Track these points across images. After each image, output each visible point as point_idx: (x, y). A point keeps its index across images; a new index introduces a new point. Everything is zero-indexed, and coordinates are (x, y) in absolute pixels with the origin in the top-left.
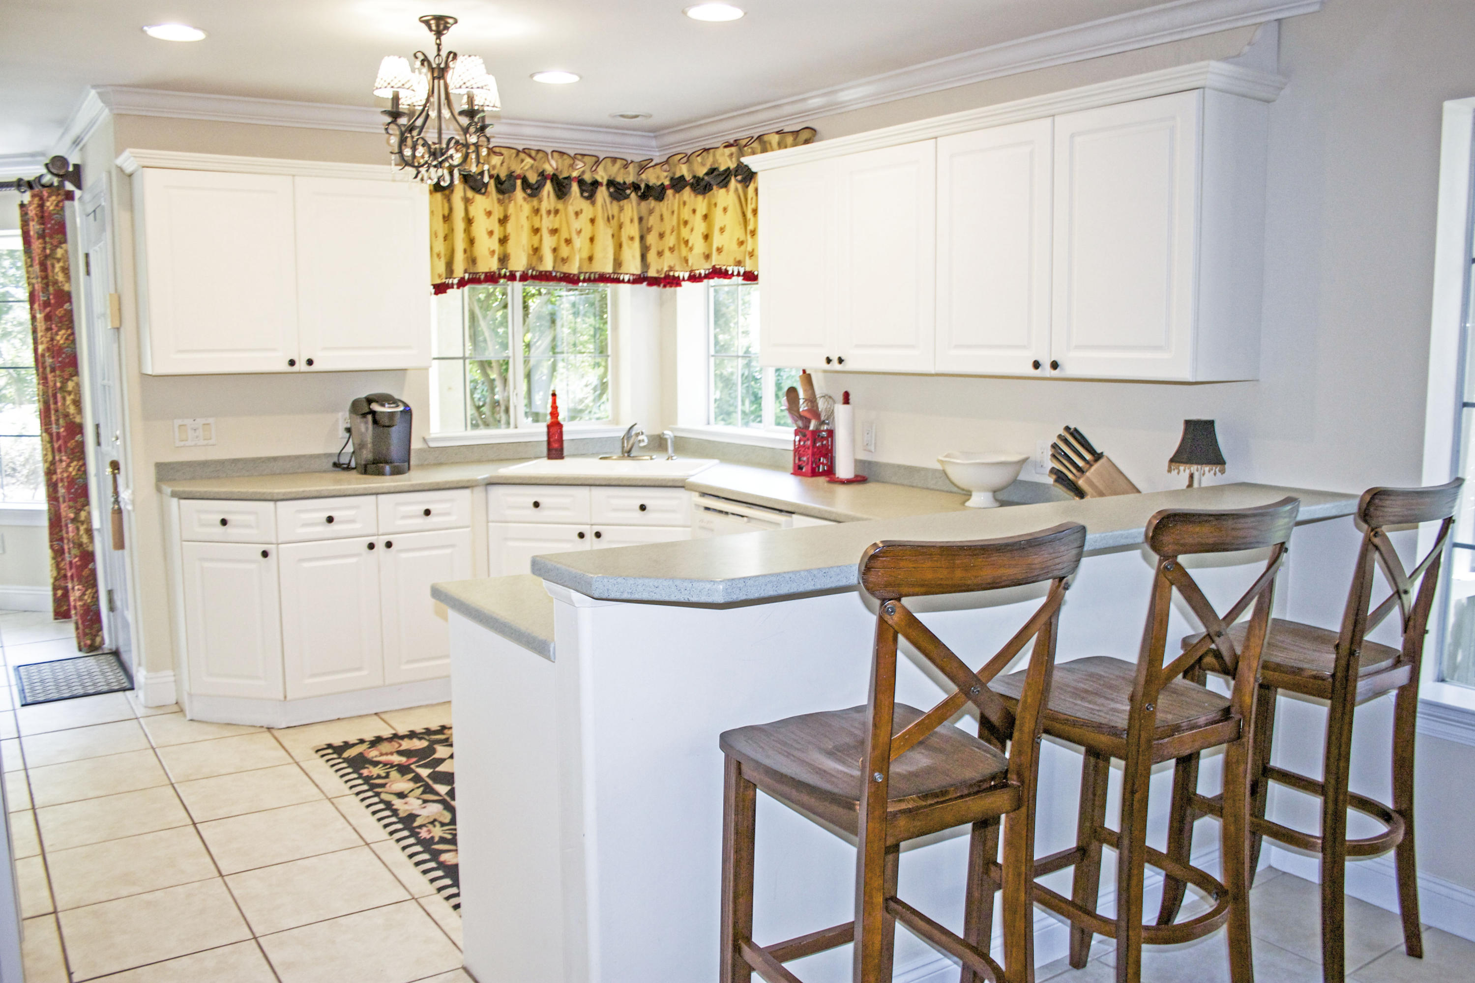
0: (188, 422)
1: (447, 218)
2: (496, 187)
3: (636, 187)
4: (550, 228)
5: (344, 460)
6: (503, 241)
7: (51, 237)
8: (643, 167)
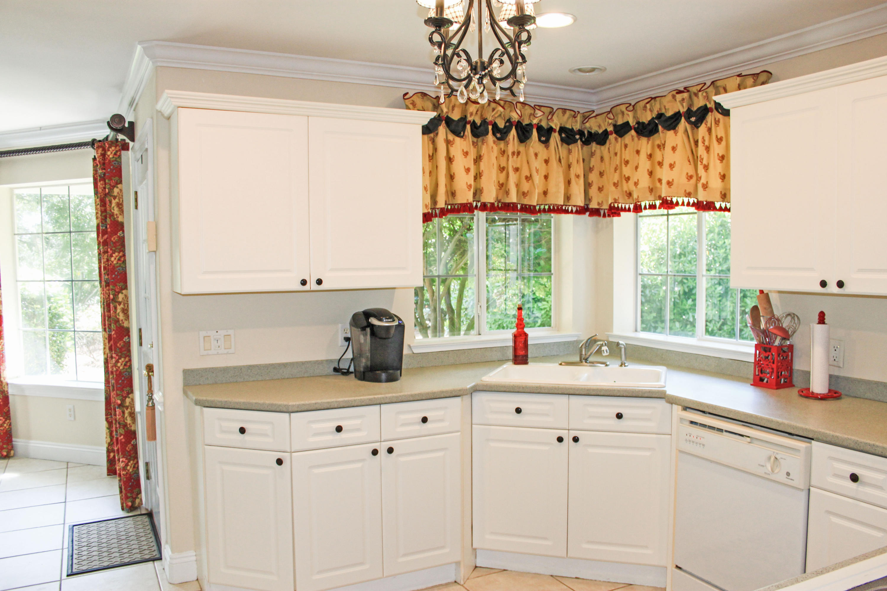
0: (212, 333)
1: (432, 157)
2: (472, 131)
3: (581, 133)
4: (514, 167)
5: (344, 365)
6: (478, 176)
7: (110, 179)
8: (586, 117)
